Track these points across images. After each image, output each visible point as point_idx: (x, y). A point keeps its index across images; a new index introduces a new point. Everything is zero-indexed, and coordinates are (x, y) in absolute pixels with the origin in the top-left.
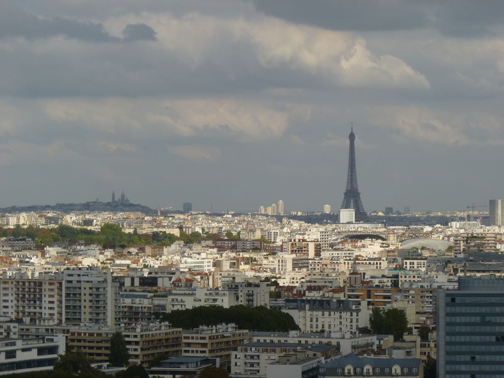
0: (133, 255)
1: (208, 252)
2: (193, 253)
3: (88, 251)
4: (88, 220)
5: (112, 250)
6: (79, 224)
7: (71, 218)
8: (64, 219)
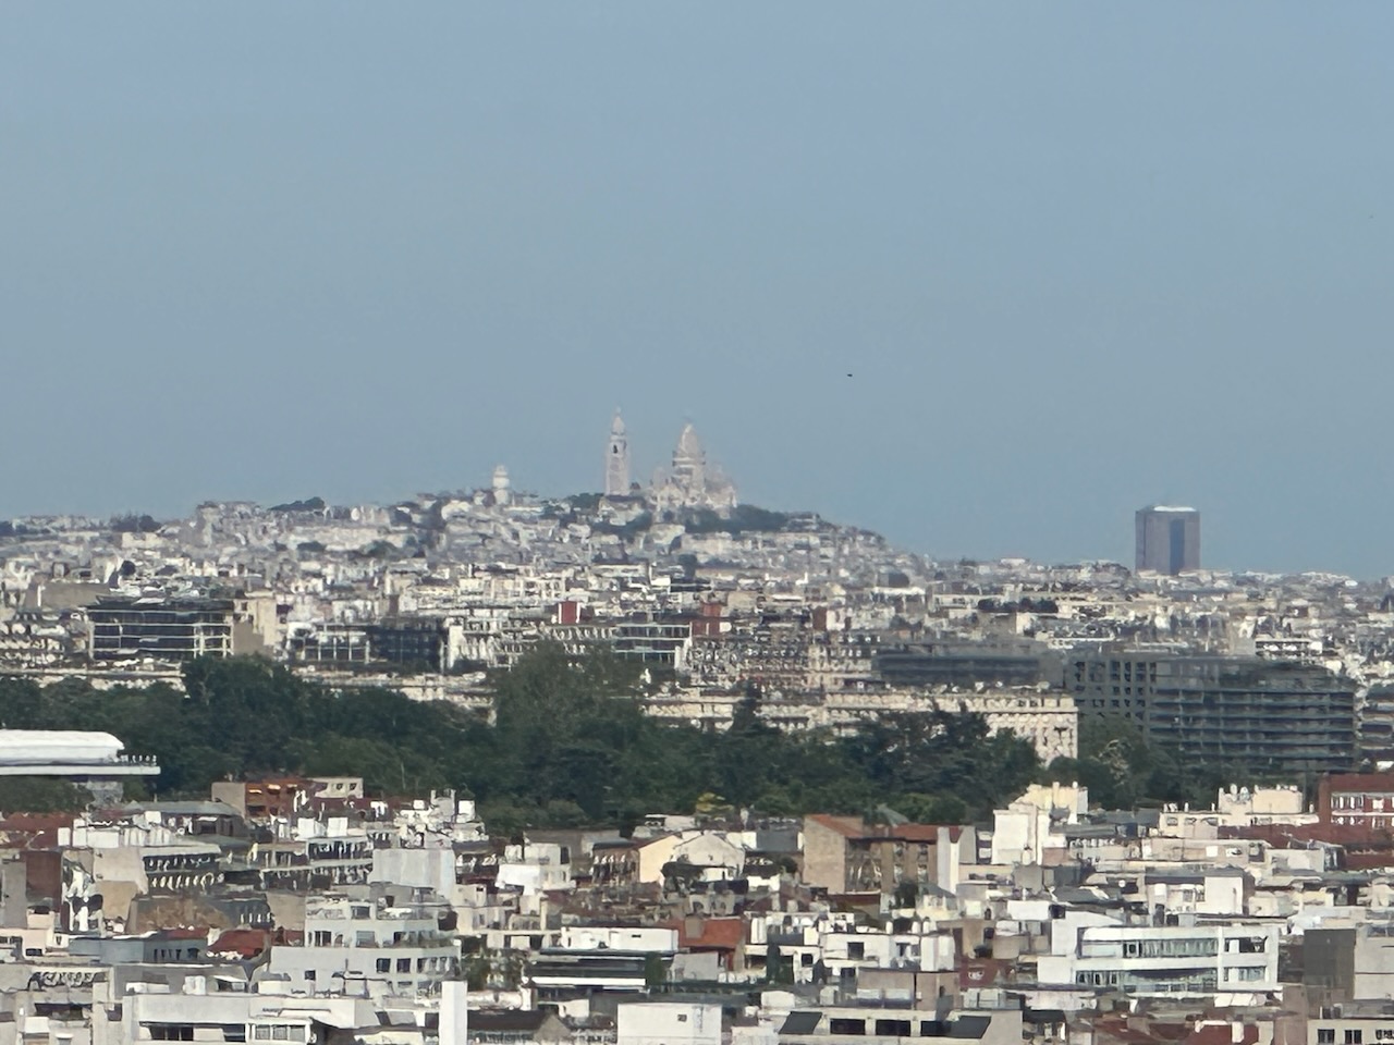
0: (702, 887)
1: (1256, 872)
2: (1150, 881)
3: (380, 857)
4: (409, 631)
5: (552, 850)
6: (337, 656)
7: (283, 610)
8: (229, 620)
